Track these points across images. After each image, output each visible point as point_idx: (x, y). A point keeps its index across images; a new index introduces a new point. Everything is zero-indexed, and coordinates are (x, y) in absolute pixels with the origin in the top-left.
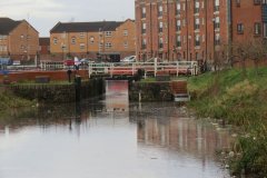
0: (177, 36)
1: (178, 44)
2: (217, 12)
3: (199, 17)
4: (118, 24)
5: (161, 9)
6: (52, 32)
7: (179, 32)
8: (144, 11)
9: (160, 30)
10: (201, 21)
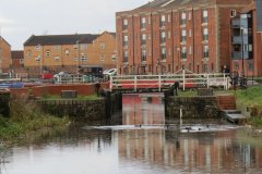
0: (161, 48)
1: (163, 57)
2: (206, 24)
3: (185, 29)
4: (95, 37)
5: (144, 21)
6: (26, 44)
7: (164, 44)
8: (126, 23)
9: (143, 42)
10: (187, 32)
